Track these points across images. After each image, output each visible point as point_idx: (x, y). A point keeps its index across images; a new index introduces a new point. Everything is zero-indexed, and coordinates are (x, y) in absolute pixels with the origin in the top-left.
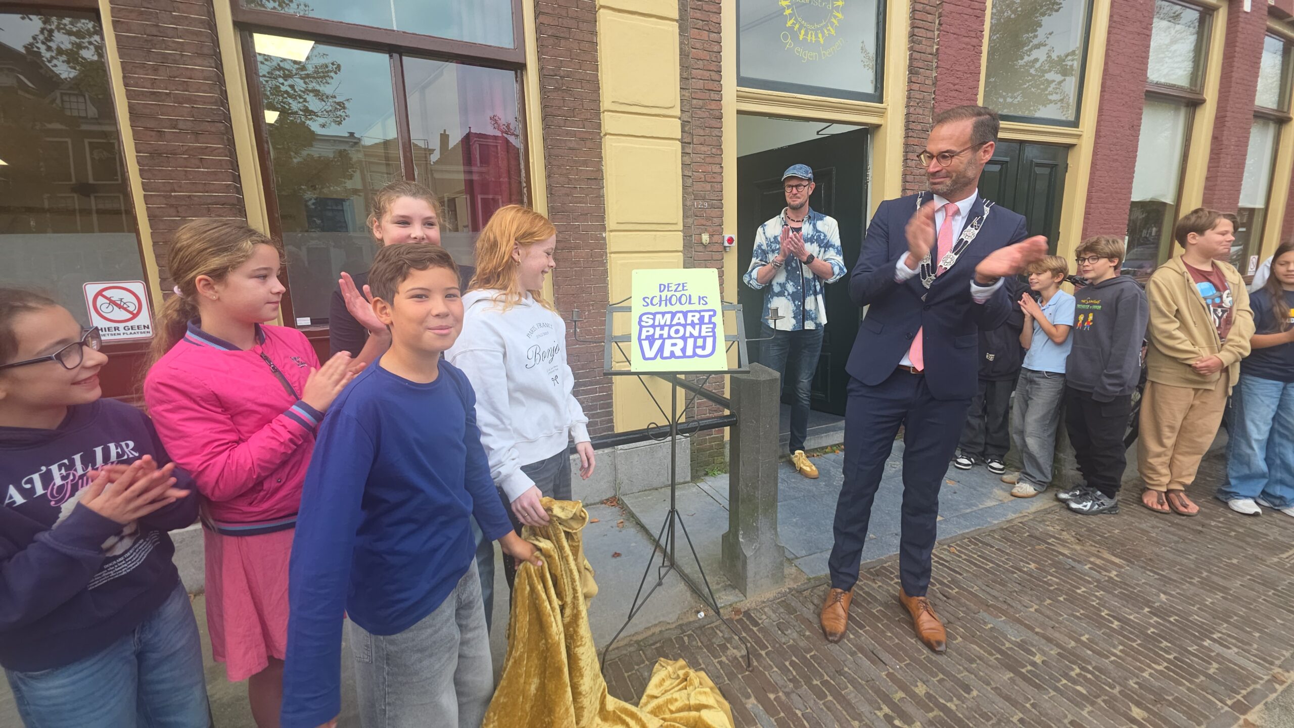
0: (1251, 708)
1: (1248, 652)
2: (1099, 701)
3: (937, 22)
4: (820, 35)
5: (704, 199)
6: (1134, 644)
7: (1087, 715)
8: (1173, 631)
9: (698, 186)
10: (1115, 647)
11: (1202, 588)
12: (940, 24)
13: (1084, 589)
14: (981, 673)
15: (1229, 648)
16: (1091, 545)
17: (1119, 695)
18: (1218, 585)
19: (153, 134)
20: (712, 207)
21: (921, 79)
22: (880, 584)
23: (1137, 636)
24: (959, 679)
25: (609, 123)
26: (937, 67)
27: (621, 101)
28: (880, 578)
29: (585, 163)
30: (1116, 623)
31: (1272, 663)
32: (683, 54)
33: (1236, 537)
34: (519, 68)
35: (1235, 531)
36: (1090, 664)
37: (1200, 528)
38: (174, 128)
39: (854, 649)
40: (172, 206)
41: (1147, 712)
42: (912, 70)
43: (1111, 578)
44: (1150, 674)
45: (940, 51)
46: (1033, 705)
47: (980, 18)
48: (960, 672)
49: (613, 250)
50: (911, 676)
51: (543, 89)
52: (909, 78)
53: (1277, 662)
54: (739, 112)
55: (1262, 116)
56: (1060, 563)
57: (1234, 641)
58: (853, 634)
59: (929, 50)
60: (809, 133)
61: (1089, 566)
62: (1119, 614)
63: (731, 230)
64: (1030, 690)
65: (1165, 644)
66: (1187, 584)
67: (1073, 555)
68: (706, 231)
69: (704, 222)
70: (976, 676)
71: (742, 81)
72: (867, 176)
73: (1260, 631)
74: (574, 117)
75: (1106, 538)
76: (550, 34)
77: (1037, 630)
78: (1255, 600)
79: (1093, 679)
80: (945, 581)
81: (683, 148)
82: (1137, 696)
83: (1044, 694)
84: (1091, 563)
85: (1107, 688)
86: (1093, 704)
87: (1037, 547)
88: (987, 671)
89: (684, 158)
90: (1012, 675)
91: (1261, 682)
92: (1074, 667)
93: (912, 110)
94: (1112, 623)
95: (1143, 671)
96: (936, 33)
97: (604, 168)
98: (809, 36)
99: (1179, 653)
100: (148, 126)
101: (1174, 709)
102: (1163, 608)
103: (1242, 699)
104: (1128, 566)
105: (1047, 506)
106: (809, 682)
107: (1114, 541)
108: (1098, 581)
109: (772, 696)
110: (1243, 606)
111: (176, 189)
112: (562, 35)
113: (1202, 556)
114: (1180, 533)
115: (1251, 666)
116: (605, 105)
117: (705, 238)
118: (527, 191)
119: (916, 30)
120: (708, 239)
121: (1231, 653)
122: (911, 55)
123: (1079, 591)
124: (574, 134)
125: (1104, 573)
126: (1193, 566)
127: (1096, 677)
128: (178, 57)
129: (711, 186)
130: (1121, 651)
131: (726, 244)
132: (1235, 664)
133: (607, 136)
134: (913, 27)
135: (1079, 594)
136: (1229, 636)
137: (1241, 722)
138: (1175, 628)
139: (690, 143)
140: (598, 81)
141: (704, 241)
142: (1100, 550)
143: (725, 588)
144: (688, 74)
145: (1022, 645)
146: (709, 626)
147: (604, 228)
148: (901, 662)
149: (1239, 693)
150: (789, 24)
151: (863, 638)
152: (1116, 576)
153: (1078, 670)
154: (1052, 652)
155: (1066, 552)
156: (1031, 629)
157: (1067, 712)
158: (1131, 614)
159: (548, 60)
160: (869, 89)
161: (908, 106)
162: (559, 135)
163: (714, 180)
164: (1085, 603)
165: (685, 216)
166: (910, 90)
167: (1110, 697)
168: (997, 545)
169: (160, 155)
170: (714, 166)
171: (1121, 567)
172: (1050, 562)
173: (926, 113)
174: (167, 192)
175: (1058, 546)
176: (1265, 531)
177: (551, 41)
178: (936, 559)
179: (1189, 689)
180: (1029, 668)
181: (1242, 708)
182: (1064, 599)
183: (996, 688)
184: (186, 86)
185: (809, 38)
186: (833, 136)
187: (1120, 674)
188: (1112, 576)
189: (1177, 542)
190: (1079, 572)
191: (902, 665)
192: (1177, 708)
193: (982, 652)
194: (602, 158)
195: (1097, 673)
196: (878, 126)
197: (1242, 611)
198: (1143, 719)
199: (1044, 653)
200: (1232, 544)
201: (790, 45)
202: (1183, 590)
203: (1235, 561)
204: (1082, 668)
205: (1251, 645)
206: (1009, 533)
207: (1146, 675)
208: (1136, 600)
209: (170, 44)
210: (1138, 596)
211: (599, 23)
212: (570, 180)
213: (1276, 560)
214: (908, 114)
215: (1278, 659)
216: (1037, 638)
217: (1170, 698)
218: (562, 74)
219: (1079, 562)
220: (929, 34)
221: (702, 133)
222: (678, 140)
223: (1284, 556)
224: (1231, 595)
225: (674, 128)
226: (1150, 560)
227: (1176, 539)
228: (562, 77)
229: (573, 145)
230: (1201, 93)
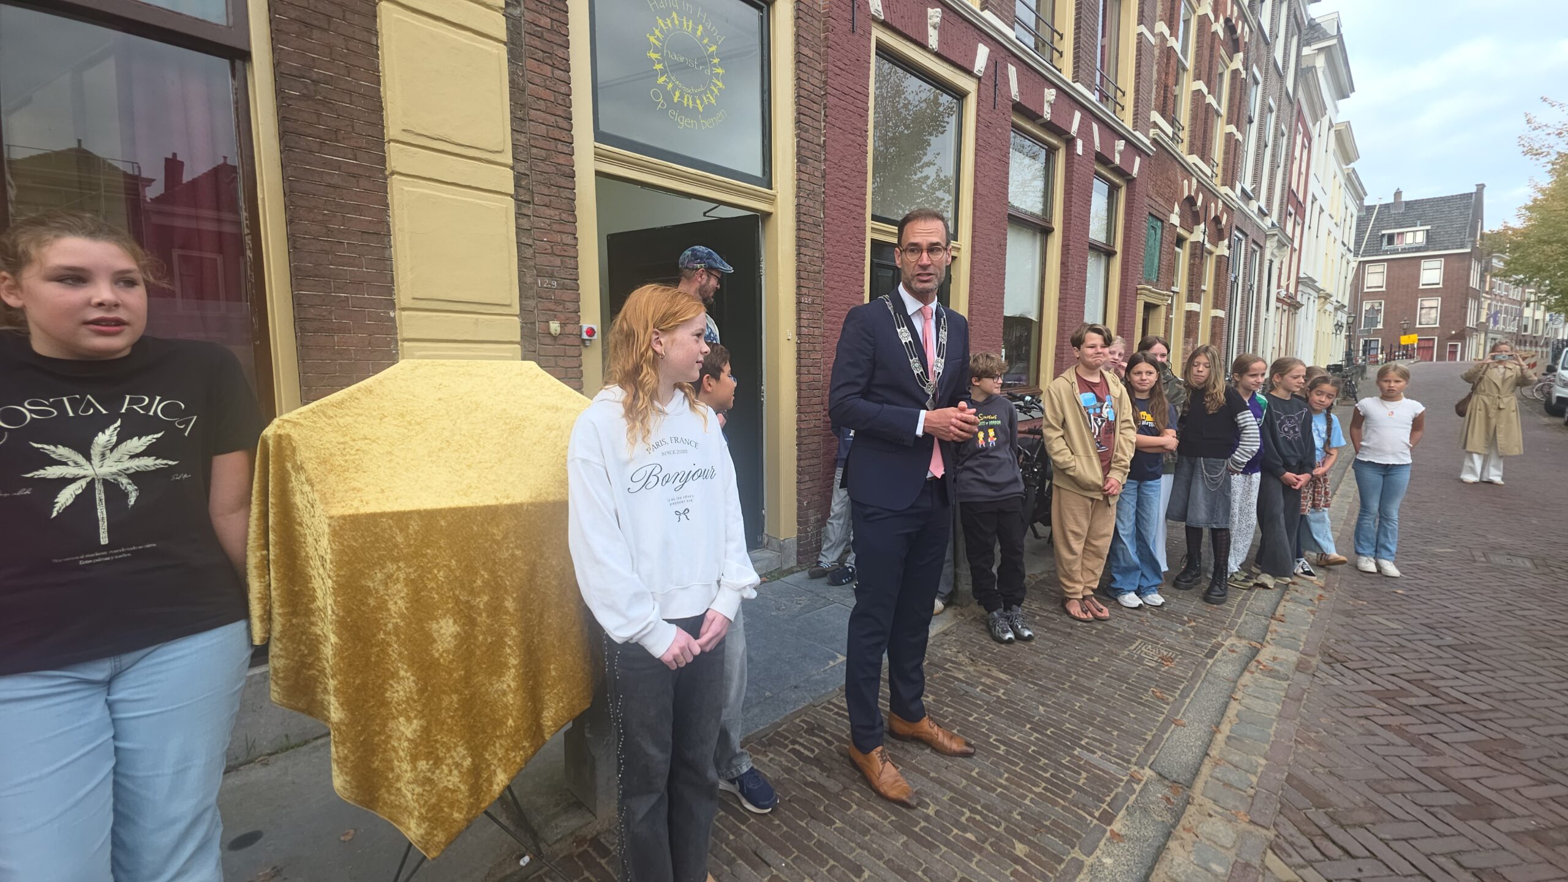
0: (1116, 816)
1: (1109, 753)
2: (987, 846)
3: (823, 113)
4: (698, 102)
5: (552, 276)
6: (1017, 769)
7: (975, 867)
8: (1049, 745)
9: (541, 259)
10: (1001, 776)
11: (1072, 693)
12: (826, 116)
13: (975, 715)
14: (874, 846)
15: (1094, 753)
16: (983, 664)
17: (1003, 833)
18: (1084, 686)
20: (564, 287)
21: (809, 169)
22: (771, 756)
23: (1020, 759)
24: (850, 861)
25: (397, 157)
26: (825, 159)
27: (417, 131)
28: (772, 748)
29: (358, 209)
30: (1003, 748)
31: (1129, 762)
32: (516, 88)
33: (1096, 635)
34: (239, 56)
35: (1096, 629)
36: (979, 802)
37: (1069, 630)
39: (733, 855)
41: (1028, 845)
42: (801, 159)
43: (999, 697)
44: (1032, 800)
45: (827, 144)
46: (925, 872)
47: (864, 116)
48: (852, 850)
49: (406, 335)
50: (798, 873)
51: (280, 93)
52: (798, 167)
53: (1134, 760)
54: (598, 173)
55: (1095, 248)
56: (955, 690)
57: (1098, 744)
58: (733, 834)
59: (816, 140)
60: (695, 214)
61: (981, 687)
62: (1005, 737)
63: (591, 317)
64: (921, 851)
65: (1044, 761)
66: (1061, 691)
67: (967, 678)
68: (555, 318)
69: (553, 307)
70: (869, 851)
71: (600, 136)
72: (760, 268)
73: (1118, 729)
74: (337, 141)
75: (995, 654)
76: (293, 16)
77: (932, 774)
78: (1113, 698)
79: (981, 820)
81: (518, 207)
82: (1020, 828)
83: (936, 854)
84: (983, 684)
85: (994, 827)
86: (980, 850)
87: (936, 676)
88: (880, 842)
89: (521, 221)
90: (905, 838)
91: (1122, 784)
92: (964, 810)
93: (802, 200)
94: (999, 748)
95: (1024, 797)
96: (823, 124)
97: (391, 220)
98: (686, 99)
99: (1056, 769)
101: (1052, 835)
102: (1041, 721)
103: (1107, 808)
104: (1013, 681)
105: (946, 627)
107: (1002, 656)
108: (988, 703)
110: (1104, 705)
112: (316, 23)
113: (1071, 659)
114: (1055, 638)
115: (1112, 768)
116: (391, 133)
117: (555, 327)
118: (252, 240)
119: (802, 117)
120: (559, 329)
121: (1096, 758)
122: (798, 142)
123: (971, 719)
124: (338, 166)
125: (993, 693)
126: (1064, 671)
127: (984, 817)
129: (562, 261)
130: (1007, 780)
131: (585, 336)
132: (1100, 769)
133: (395, 176)
134: (799, 112)
135: (972, 722)
136: (1094, 739)
137: (1108, 834)
138: (1052, 742)
139: (529, 202)
140: (380, 97)
141: (553, 331)
142: (990, 668)
144: (524, 114)
146: (535, 875)
147: (392, 305)
148: (787, 857)
149: (1103, 802)
150: (661, 81)
151: (745, 836)
152: (1003, 694)
153: (968, 814)
154: (945, 798)
155: (961, 676)
156: (925, 774)
157: (956, 870)
158: (1014, 735)
159: (289, 53)
160: (757, 171)
161: (798, 197)
162: (309, 164)
163: (565, 254)
164: (977, 731)
165: (522, 296)
166: (799, 180)
167: (997, 838)
170: (564, 236)
171: (1007, 683)
172: (946, 690)
173: (817, 206)
175: (955, 670)
176: (1116, 625)
177: (296, 27)
178: (836, 710)
179: (1064, 808)
180: (923, 824)
181: (1107, 818)
182: (958, 731)
183: (890, 860)
185: (685, 102)
186: (721, 219)
187: (1005, 807)
188: (1000, 694)
189: (1052, 648)
190: (973, 697)
191: (789, 861)
192: (1055, 833)
193: (877, 817)
194: (387, 205)
195: (985, 812)
196: (768, 215)
197: (1103, 711)
198: (1025, 855)
199: (936, 801)
200: (1093, 642)
201: (663, 105)
202: (1058, 698)
203: (1096, 659)
204: (973, 811)
205: (1112, 745)
207: (1027, 802)
208: (1018, 718)
210: (1021, 712)
211: (381, 20)
212: (330, 230)
213: (1126, 653)
214: (798, 205)
215: (1134, 755)
216: (931, 784)
217: (1047, 823)
218: (315, 77)
219: (972, 685)
220: (816, 124)
221: (546, 191)
222: (512, 196)
223: (1132, 648)
224: (1095, 695)
225: (506, 180)
226: (1031, 670)
227: (1051, 644)
228: (315, 82)
229: (335, 180)
230: (1050, 222)
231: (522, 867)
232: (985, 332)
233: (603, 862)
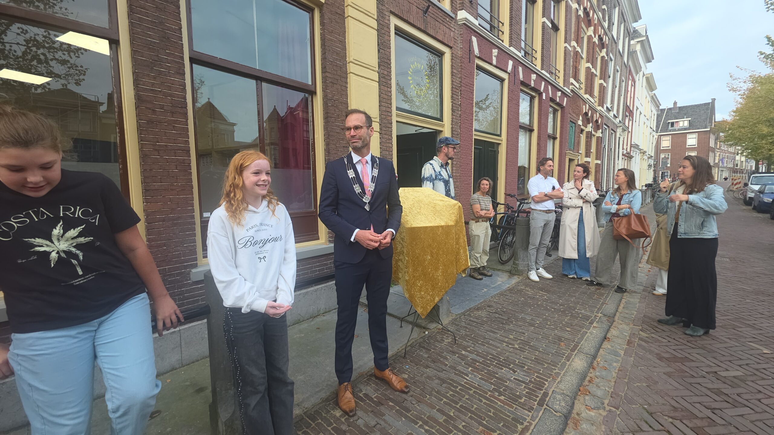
1: (587, 311)
2: (558, 328)
3: (460, 93)
6: (560, 314)
10: (555, 315)
11: (569, 297)
13: (540, 302)
15: (582, 310)
16: (536, 290)
17: (562, 326)
18: (573, 295)
19: (150, 111)
21: (456, 114)
23: (559, 311)
26: (461, 110)
31: (593, 312)
32: (379, 96)
34: (314, 93)
36: (551, 320)
38: (161, 109)
39: (486, 331)
40: (156, 150)
41: (570, 328)
42: (453, 110)
44: (567, 320)
45: (461, 104)
47: (473, 93)
48: (519, 330)
50: (507, 334)
52: (451, 113)
54: (397, 122)
55: (549, 137)
56: (530, 297)
58: (483, 327)
59: (458, 104)
60: (412, 131)
61: (538, 296)
64: (540, 330)
65: (567, 312)
67: (532, 294)
70: (524, 330)
71: (398, 109)
73: (588, 305)
74: (339, 119)
76: (330, 81)
77: (534, 315)
78: (583, 298)
80: (501, 307)
82: (566, 325)
87: (522, 293)
88: (526, 328)
90: (534, 327)
93: (453, 126)
94: (552, 309)
96: (460, 97)
99: (571, 314)
100: (148, 106)
101: (577, 326)
105: (517, 281)
108: (543, 300)
110: (581, 300)
111: (159, 141)
122: (452, 105)
124: (339, 126)
127: (555, 323)
130: (557, 316)
132: (585, 314)
134: (453, 94)
135: (539, 304)
136: (581, 307)
137: (592, 326)
138: (568, 308)
139: (382, 134)
140: (348, 103)
142: (539, 291)
145: (532, 319)
149: (589, 320)
150: (412, 86)
151: (486, 328)
153: (549, 323)
154: (541, 320)
155: (530, 293)
156: (532, 315)
158: (555, 306)
160: (438, 116)
161: (452, 124)
163: (389, 150)
164: (542, 306)
166: (452, 118)
169: (153, 122)
170: (389, 144)
171: (546, 295)
172: (527, 297)
173: (458, 128)
174: (155, 142)
175: (527, 292)
177: (331, 84)
178: (493, 302)
179: (577, 321)
180: (537, 325)
181: (591, 323)
182: (536, 306)
183: (531, 331)
184: (170, 88)
185: (418, 93)
186: (422, 133)
187: (560, 321)
188: (545, 298)
190: (536, 298)
191: (503, 332)
193: (522, 324)
196: (441, 131)
199: (539, 321)
202: (565, 298)
205: (587, 309)
208: (554, 302)
209: (164, 66)
211: (349, 79)
214: (452, 128)
215: (595, 311)
217: (574, 324)
218: (334, 99)
220: (457, 97)
221: (386, 129)
222: (378, 132)
224: (577, 297)
230: (533, 127)
231: (427, 334)
232: (512, 173)
233: (449, 333)
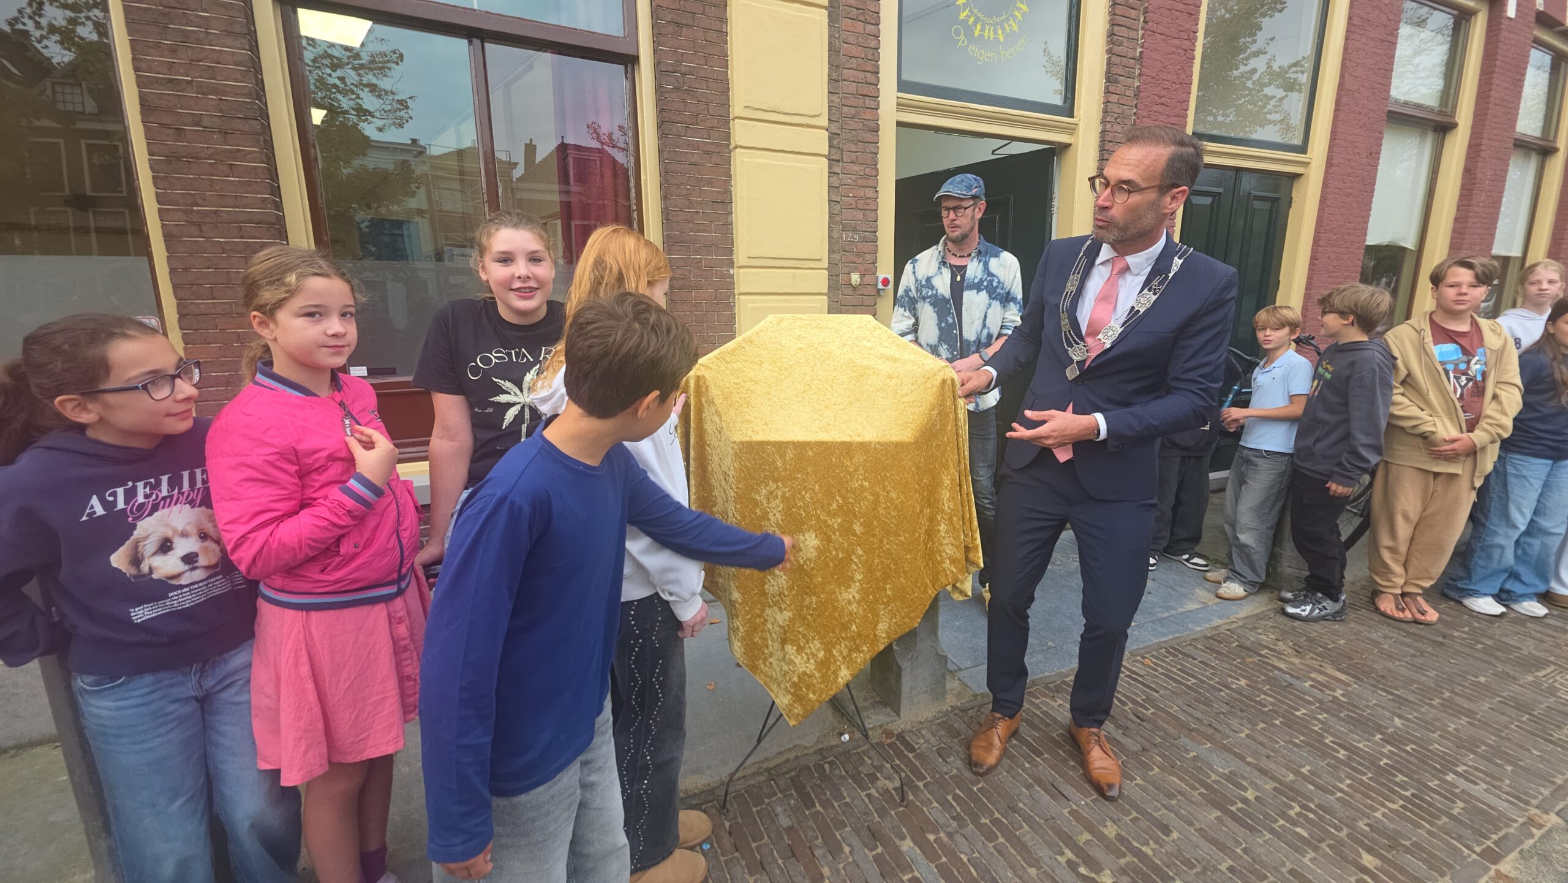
0: (1504, 857)
1: (1499, 788)
2: (1323, 845)
3: (1142, 19)
4: (1000, 32)
5: (854, 230)
6: (1364, 778)
7: (1309, 863)
8: (1408, 761)
9: (847, 214)
10: (1341, 781)
11: (1445, 712)
12: (1145, 22)
13: (1304, 711)
14: (1183, 811)
15: (1476, 784)
16: (1312, 658)
17: (1346, 839)
18: (1462, 707)
19: (170, 131)
20: (864, 240)
21: (1120, 88)
22: (1060, 702)
23: (1367, 768)
24: (1156, 818)
25: (740, 132)
26: (1140, 75)
27: (755, 106)
28: (1060, 695)
29: (710, 182)
30: (1342, 752)
31: (1527, 803)
32: (833, 50)
33: (1483, 651)
34: (630, 61)
35: (1482, 643)
36: (1312, 801)
37: (1440, 639)
38: (197, 125)
39: (1030, 781)
40: (194, 223)
41: (1380, 859)
42: (1110, 78)
43: (1335, 698)
44: (1384, 815)
45: (1144, 55)
46: (1245, 850)
47: (1194, 16)
48: (1157, 810)
49: (742, 290)
50: (1099, 814)
51: (659, 88)
52: (1107, 88)
53: (1534, 802)
54: (900, 124)
55: (1523, 145)
56: (1276, 679)
57: (1482, 775)
58: (1029, 763)
59: (1130, 54)
60: (983, 152)
61: (1310, 683)
62: (1345, 741)
63: (885, 269)
64: (1241, 832)
65: (1400, 778)
66: (1426, 707)
67: (1291, 669)
68: (856, 270)
69: (855, 259)
70: (1176, 814)
71: (904, 86)
72: (1051, 206)
73: (1512, 764)
74: (697, 124)
75: (1328, 649)
76: (669, 19)
77: (1249, 759)
78: (1506, 727)
79: (1316, 819)
80: (1139, 700)
81: (830, 165)
82: (1369, 840)
83: (1258, 837)
84: (1313, 680)
85: (1333, 830)
86: (1316, 849)
87: (1248, 660)
88: (1189, 809)
89: (832, 179)
90: (1219, 814)
91: (1516, 825)
92: (1293, 804)
93: (1108, 126)
94: (1338, 752)
95: (1376, 810)
96: (1141, 32)
97: (733, 189)
98: (987, 31)
99: (1418, 789)
100: (164, 121)
101: (1413, 856)
102: (1398, 735)
103: (1493, 846)
104: (1356, 683)
105: (1258, 611)
106: (976, 821)
107: (1339, 653)
108: (1321, 702)
109: (932, 837)
110: (1492, 734)
111: (200, 202)
112: (684, 21)
113: (1443, 673)
114: (1418, 645)
115: (1503, 806)
116: (736, 111)
117: (855, 278)
118: (638, 215)
119: (1116, 28)
120: (859, 280)
121: (1479, 789)
122: (1109, 59)
123: (1298, 713)
124: (697, 146)
125: (1328, 692)
126: (1433, 685)
127: (1320, 817)
128: (202, 36)
129: (864, 215)
130: (1349, 786)
131: (880, 286)
132: (1484, 803)
133: (738, 150)
134: (1113, 24)
135: (1299, 717)
136: (1476, 769)
137: (1492, 873)
138: (1412, 759)
139: (839, 161)
140: (727, 80)
141: (853, 282)
142: (1323, 664)
143: (874, 705)
144: (838, 75)
145: (1231, 778)
146: (855, 751)
147: (731, 263)
148: (1086, 797)
149: (1489, 838)
150: (963, 16)
151: (1040, 768)
152: (1343, 695)
153: (1297, 809)
154: (1267, 787)
155: (1282, 666)
156: (1242, 758)
157: (1285, 859)
158: (1360, 742)
159: (667, 52)
160: (1058, 100)
161: (1103, 122)
162: (678, 147)
163: (868, 207)
164: (1306, 727)
165: (831, 251)
166: (1107, 102)
167: (1337, 842)
168: (1201, 656)
169: (179, 159)
170: (867, 190)
171: (1347, 685)
172: (1263, 678)
174: (189, 205)
175: (1273, 658)
176: (1517, 644)
177: (671, 28)
178: (1128, 673)
179: (1429, 832)
180: (1240, 805)
181: (1492, 856)
182: (1281, 722)
183: (1201, 829)
184: (212, 72)
185: (986, 34)
186: (1011, 156)
187: (1347, 813)
188: (1338, 695)
189: (1413, 656)
190: (1297, 690)
191: (1088, 800)
192: (1416, 855)
193: (1183, 785)
194: (730, 176)
195: (1320, 812)
196: (1067, 146)
197: (1491, 740)
198: (1375, 868)
199: (1257, 788)
200: (1479, 659)
201: (963, 42)
202: (1423, 714)
203: (1482, 679)
204: (1304, 807)
205: (1502, 781)
206: (1214, 642)
207: (1378, 815)
208: (1364, 724)
209: (192, 18)
210: (1368, 719)
211: (731, 8)
212: (691, 202)
213: (1530, 678)
214: (1103, 132)
215: (1535, 797)
216: (1248, 769)
217: (1407, 843)
218: (683, 70)
219: (1298, 678)
220: (1132, 34)
221: (853, 148)
222: (825, 156)
223: (1541, 674)
224: (1479, 720)
225: (820, 141)
226: (1382, 676)
227: (1412, 651)
228: (683, 74)
229: (696, 159)
230: (1452, 114)
231: (843, 743)
232: (1334, 267)
233: (910, 755)
